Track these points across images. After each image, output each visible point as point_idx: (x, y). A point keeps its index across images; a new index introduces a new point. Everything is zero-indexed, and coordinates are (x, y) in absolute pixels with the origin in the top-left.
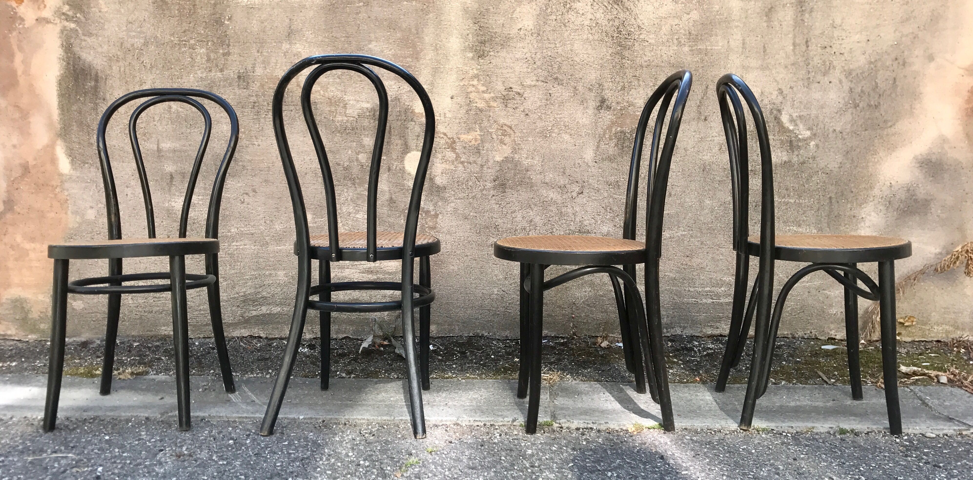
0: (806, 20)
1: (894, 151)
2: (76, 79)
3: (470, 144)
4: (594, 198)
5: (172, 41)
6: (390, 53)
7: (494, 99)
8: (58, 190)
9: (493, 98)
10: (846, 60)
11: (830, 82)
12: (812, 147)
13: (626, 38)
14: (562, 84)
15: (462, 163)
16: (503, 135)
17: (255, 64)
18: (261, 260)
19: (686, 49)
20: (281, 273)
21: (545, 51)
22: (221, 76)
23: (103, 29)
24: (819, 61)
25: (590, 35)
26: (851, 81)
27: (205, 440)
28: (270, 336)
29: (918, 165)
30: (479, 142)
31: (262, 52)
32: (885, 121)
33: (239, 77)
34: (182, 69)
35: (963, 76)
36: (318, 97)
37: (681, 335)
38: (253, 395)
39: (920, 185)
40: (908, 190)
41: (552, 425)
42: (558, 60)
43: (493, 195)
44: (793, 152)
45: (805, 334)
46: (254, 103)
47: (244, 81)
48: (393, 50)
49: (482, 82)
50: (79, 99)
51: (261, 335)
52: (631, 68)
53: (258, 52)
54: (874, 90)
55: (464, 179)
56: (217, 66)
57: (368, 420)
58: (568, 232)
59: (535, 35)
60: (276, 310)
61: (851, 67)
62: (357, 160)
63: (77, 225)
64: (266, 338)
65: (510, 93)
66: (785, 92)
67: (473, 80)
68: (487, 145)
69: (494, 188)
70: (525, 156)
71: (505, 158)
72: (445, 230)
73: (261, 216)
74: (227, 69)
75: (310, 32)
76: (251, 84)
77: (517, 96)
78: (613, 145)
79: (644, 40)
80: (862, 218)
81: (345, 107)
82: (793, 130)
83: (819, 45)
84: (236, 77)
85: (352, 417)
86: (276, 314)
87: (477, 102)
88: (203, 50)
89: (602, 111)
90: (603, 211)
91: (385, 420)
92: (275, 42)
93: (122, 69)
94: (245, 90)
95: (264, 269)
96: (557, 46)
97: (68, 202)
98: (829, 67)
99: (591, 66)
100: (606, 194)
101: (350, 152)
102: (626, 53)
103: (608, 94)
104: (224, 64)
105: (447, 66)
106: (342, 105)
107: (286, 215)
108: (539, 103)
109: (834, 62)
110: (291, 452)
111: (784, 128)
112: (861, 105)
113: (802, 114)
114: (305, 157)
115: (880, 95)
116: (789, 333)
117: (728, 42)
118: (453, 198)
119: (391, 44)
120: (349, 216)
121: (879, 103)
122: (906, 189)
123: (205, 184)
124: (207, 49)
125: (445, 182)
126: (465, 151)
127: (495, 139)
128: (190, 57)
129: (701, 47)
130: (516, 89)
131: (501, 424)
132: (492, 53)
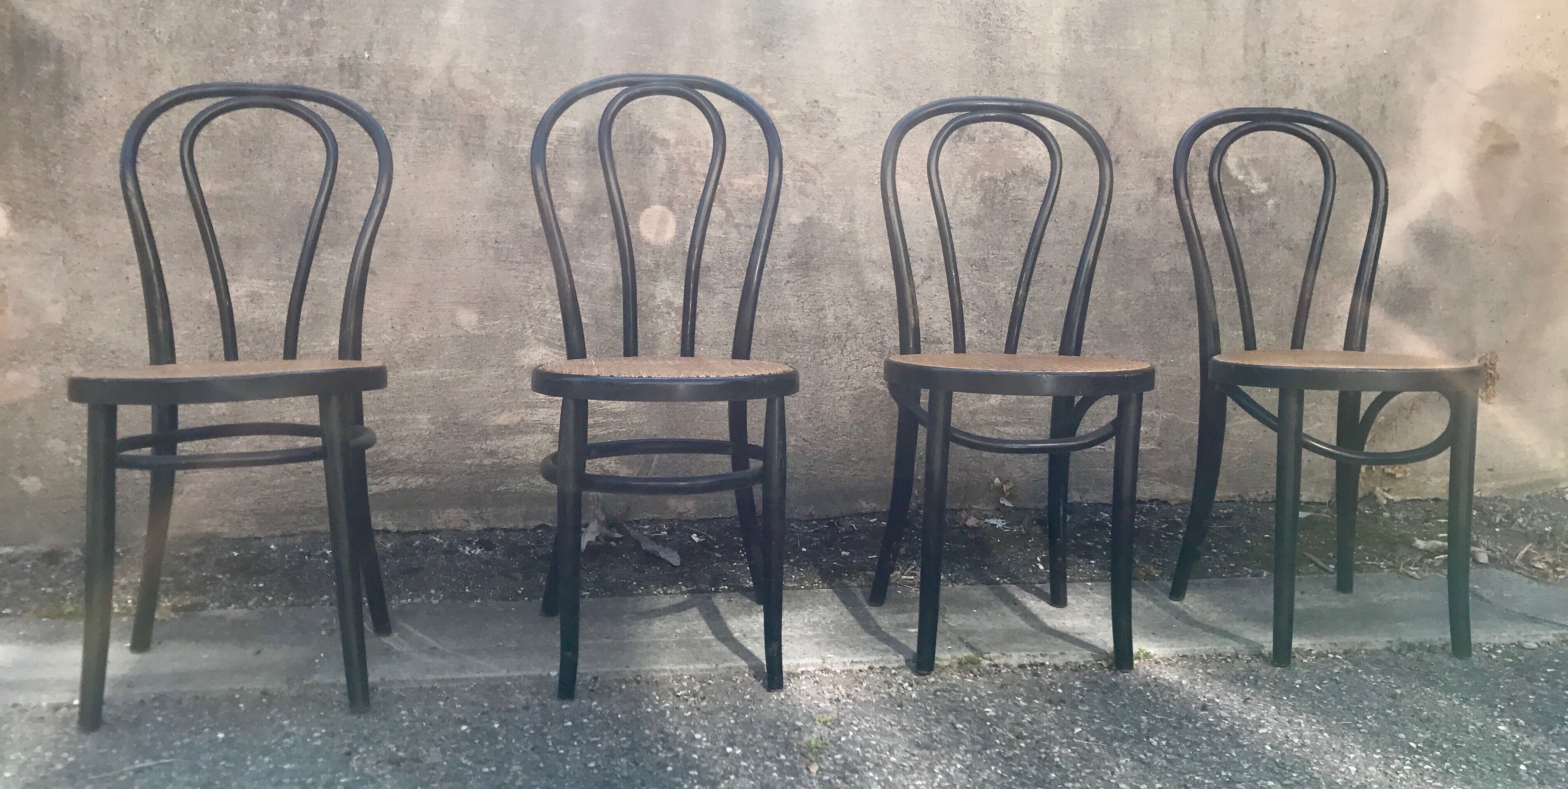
0: (1263, 11)
2: (18, 58)
3: (750, 195)
6: (614, 33)
7: (790, 119)
9: (787, 116)
10: (1317, 75)
12: (1270, 207)
13: (998, 26)
14: (898, 98)
15: (737, 226)
16: (803, 180)
17: (371, 44)
19: (1088, 48)
20: (423, 418)
22: (307, 63)
24: (1279, 76)
25: (942, 19)
28: (406, 529)
29: (1414, 238)
31: (383, 24)
33: (342, 66)
34: (233, 47)
35: (1473, 105)
36: (488, 106)
37: (1081, 503)
39: (1416, 268)
40: (1401, 274)
41: (979, 662)
42: (891, 57)
43: (788, 282)
44: (1243, 214)
45: (1259, 495)
47: (350, 73)
48: (618, 29)
49: (769, 90)
50: (25, 96)
51: (389, 528)
53: (377, 22)
54: (1354, 122)
55: (739, 254)
56: (300, 44)
57: (672, 671)
60: (416, 482)
61: (1325, 85)
63: (26, 335)
64: (398, 532)
65: (814, 110)
67: (754, 86)
70: (839, 216)
71: (807, 218)
72: (708, 339)
73: (385, 317)
76: (363, 79)
77: (826, 118)
78: (978, 200)
79: (1025, 31)
80: (1339, 317)
82: (1243, 182)
83: (1281, 51)
84: (336, 66)
85: (643, 668)
86: (417, 488)
88: (272, 15)
89: (961, 144)
91: (702, 670)
93: (112, 43)
94: (353, 91)
95: (391, 411)
98: (1295, 85)
99: (943, 70)
102: (998, 51)
104: (314, 42)
105: (711, 60)
106: (529, 122)
107: (431, 315)
108: (861, 129)
109: (1301, 77)
111: (1231, 177)
113: (1255, 156)
114: (465, 213)
116: (1237, 494)
117: (1151, 40)
118: (721, 286)
120: (544, 316)
122: (1397, 273)
123: (280, 260)
124: (280, 13)
125: (708, 259)
126: (742, 206)
127: (791, 188)
128: (248, 27)
129: (1110, 46)
130: (825, 103)
131: (896, 665)
132: (785, 42)
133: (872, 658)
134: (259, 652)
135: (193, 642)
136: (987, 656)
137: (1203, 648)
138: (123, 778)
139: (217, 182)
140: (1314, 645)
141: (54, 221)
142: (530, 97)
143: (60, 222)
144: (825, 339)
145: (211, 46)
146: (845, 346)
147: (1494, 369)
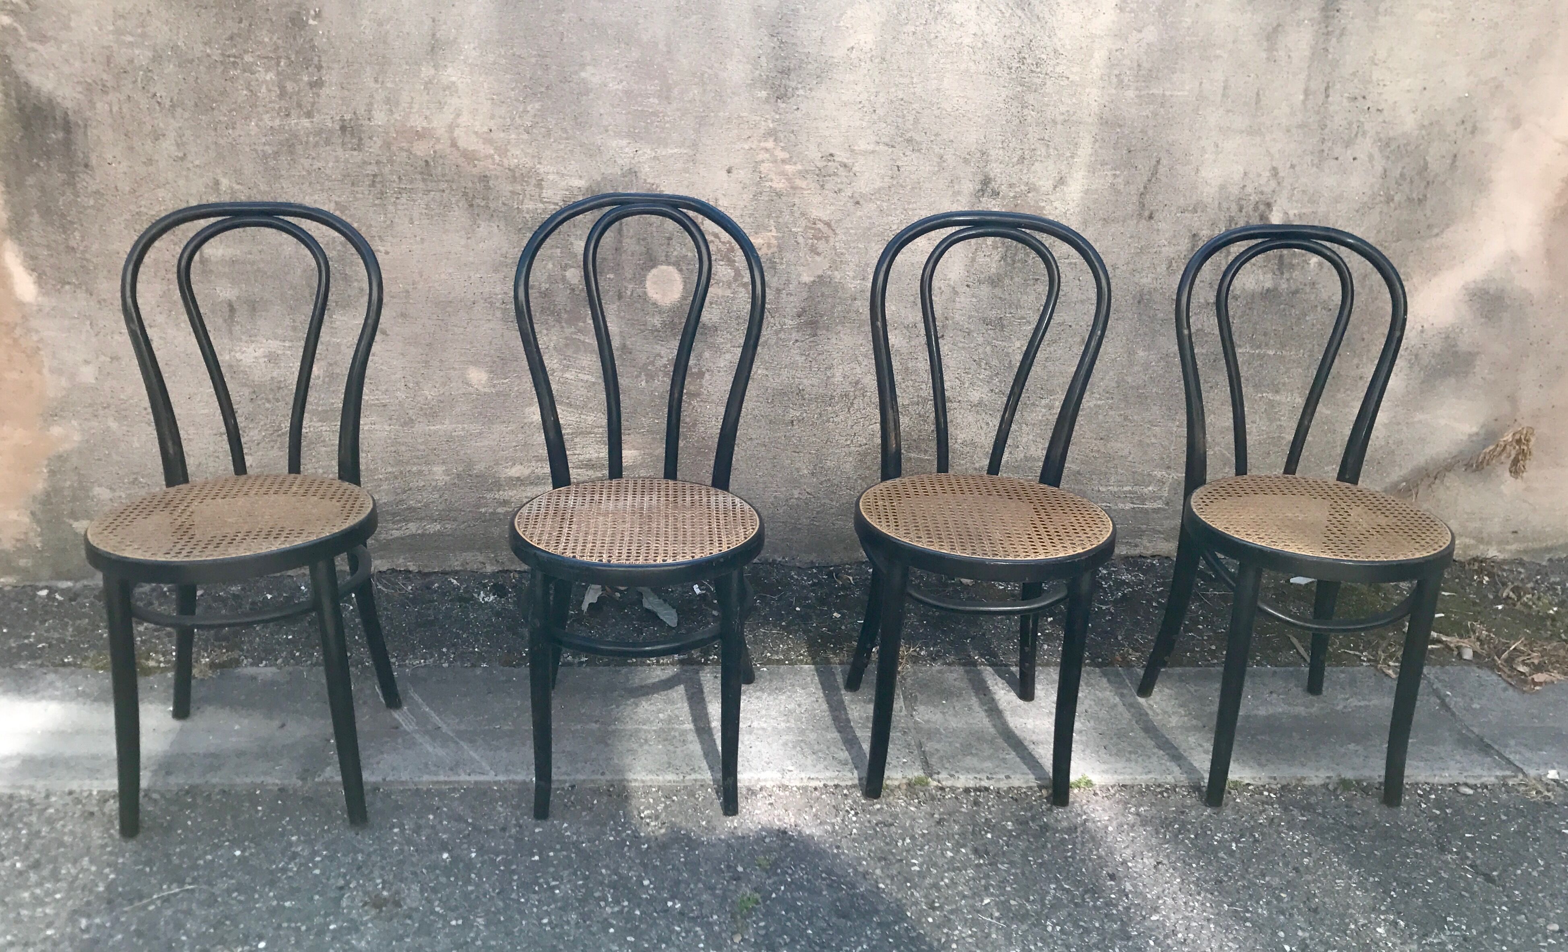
0: (1331, 50)
1: (1435, 275)
2: (27, 126)
4: (961, 345)
5: (209, 56)
6: (620, 87)
7: (803, 174)
8: (18, 332)
9: (800, 172)
10: (1384, 122)
11: (1354, 159)
12: (1312, 266)
13: (1032, 71)
14: (919, 151)
16: (815, 237)
17: (371, 104)
18: (403, 448)
19: (1131, 94)
20: (438, 470)
21: (893, 90)
22: (308, 125)
23: (67, 27)
24: (1342, 123)
25: (971, 64)
26: (1388, 158)
27: (402, 851)
28: (426, 570)
29: (1467, 298)
30: (775, 249)
31: (383, 82)
32: (1429, 227)
33: (343, 128)
34: (234, 110)
35: (1559, 155)
36: (491, 167)
38: (433, 715)
39: (1465, 331)
40: (1447, 337)
41: (928, 783)
42: (914, 106)
43: (797, 341)
44: (1282, 273)
46: (375, 176)
47: (352, 135)
48: (624, 83)
49: (782, 144)
50: (38, 165)
51: (411, 569)
52: (1038, 125)
53: (376, 81)
54: (1420, 173)
56: (299, 106)
57: (643, 781)
58: (915, 399)
59: (877, 60)
60: (434, 528)
61: (1391, 134)
62: (564, 278)
63: (64, 393)
64: (419, 572)
65: (830, 164)
66: (1281, 174)
67: (766, 141)
68: (788, 256)
69: (799, 328)
70: (851, 274)
71: (819, 277)
73: (397, 376)
74: (319, 112)
75: (472, 45)
76: (366, 141)
77: (842, 171)
78: (997, 258)
79: (1061, 76)
81: (539, 185)
83: (1346, 95)
84: (337, 127)
85: (616, 777)
86: (435, 534)
87: (772, 180)
88: (270, 76)
89: (983, 200)
90: (974, 366)
91: (670, 782)
92: (407, 63)
93: (115, 109)
94: (355, 153)
95: (408, 463)
96: (915, 80)
97: (42, 353)
98: (1357, 133)
99: (970, 120)
100: (980, 340)
101: (550, 266)
102: (1030, 98)
103: (995, 170)
104: (313, 104)
105: (721, 114)
106: (533, 181)
107: (442, 373)
108: (878, 184)
109: (1366, 124)
110: (554, 883)
112: (1397, 198)
113: (1304, 211)
114: (472, 274)
115: (1428, 183)
117: (1201, 83)
119: (620, 70)
121: (1425, 196)
122: (1444, 336)
123: (294, 321)
124: (278, 74)
125: (715, 319)
127: (802, 245)
128: (247, 89)
129: (1155, 91)
130: (842, 156)
131: (850, 783)
132: (801, 92)
133: (828, 774)
134: (283, 726)
135: (228, 708)
136: (936, 776)
137: (1144, 777)
138: (151, 908)
139: (229, 247)
140: (1254, 778)
141: (79, 286)
142: (533, 157)
143: (84, 288)
144: (832, 397)
145: (213, 109)
146: (852, 404)
147: (1528, 445)
